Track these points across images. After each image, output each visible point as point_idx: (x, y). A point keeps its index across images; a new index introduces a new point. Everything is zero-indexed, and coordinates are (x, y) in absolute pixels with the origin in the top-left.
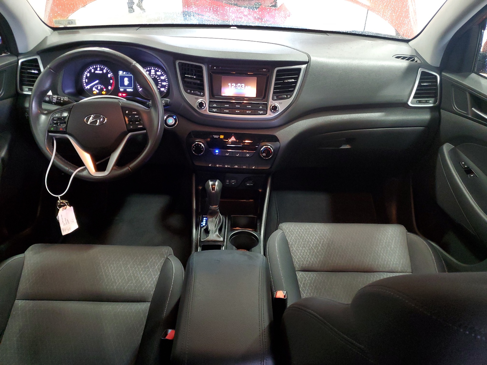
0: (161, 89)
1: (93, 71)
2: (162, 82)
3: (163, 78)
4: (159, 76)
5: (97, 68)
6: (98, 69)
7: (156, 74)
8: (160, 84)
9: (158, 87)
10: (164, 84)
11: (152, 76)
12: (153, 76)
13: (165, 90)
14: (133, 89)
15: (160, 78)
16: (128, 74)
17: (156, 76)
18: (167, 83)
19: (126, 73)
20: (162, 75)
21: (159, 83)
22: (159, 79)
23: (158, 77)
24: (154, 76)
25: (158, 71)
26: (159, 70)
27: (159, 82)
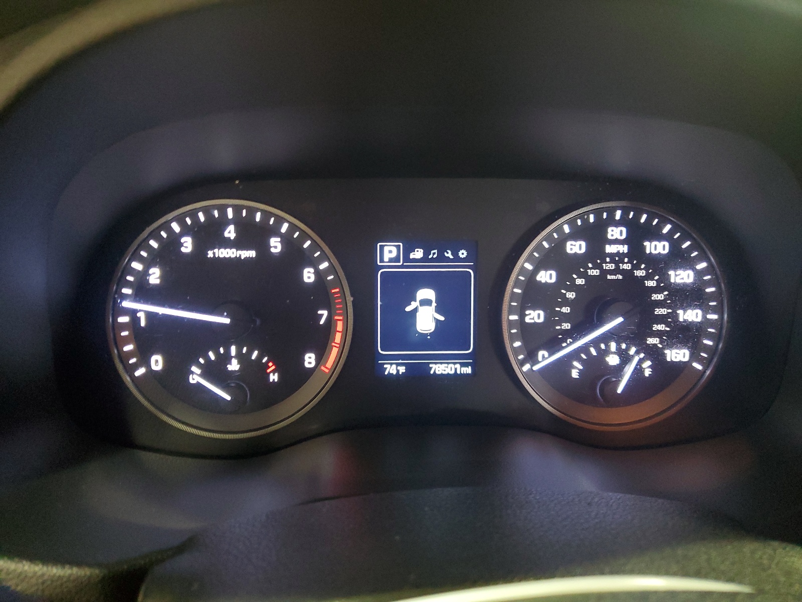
0: (667, 352)
1: (187, 245)
2: (674, 306)
3: (682, 277)
4: (658, 265)
5: (223, 222)
6: (230, 232)
7: (636, 253)
8: (661, 319)
9: (651, 341)
10: (692, 315)
11: (612, 266)
12: (617, 271)
13: (694, 356)
14: (475, 360)
15: (664, 277)
16: (441, 258)
17: (637, 267)
18: (706, 309)
19: (426, 254)
20: (677, 258)
21: (660, 311)
22: (658, 290)
23: (649, 277)
24: (627, 267)
25: (655, 235)
26: (660, 226)
27: (660, 304)
